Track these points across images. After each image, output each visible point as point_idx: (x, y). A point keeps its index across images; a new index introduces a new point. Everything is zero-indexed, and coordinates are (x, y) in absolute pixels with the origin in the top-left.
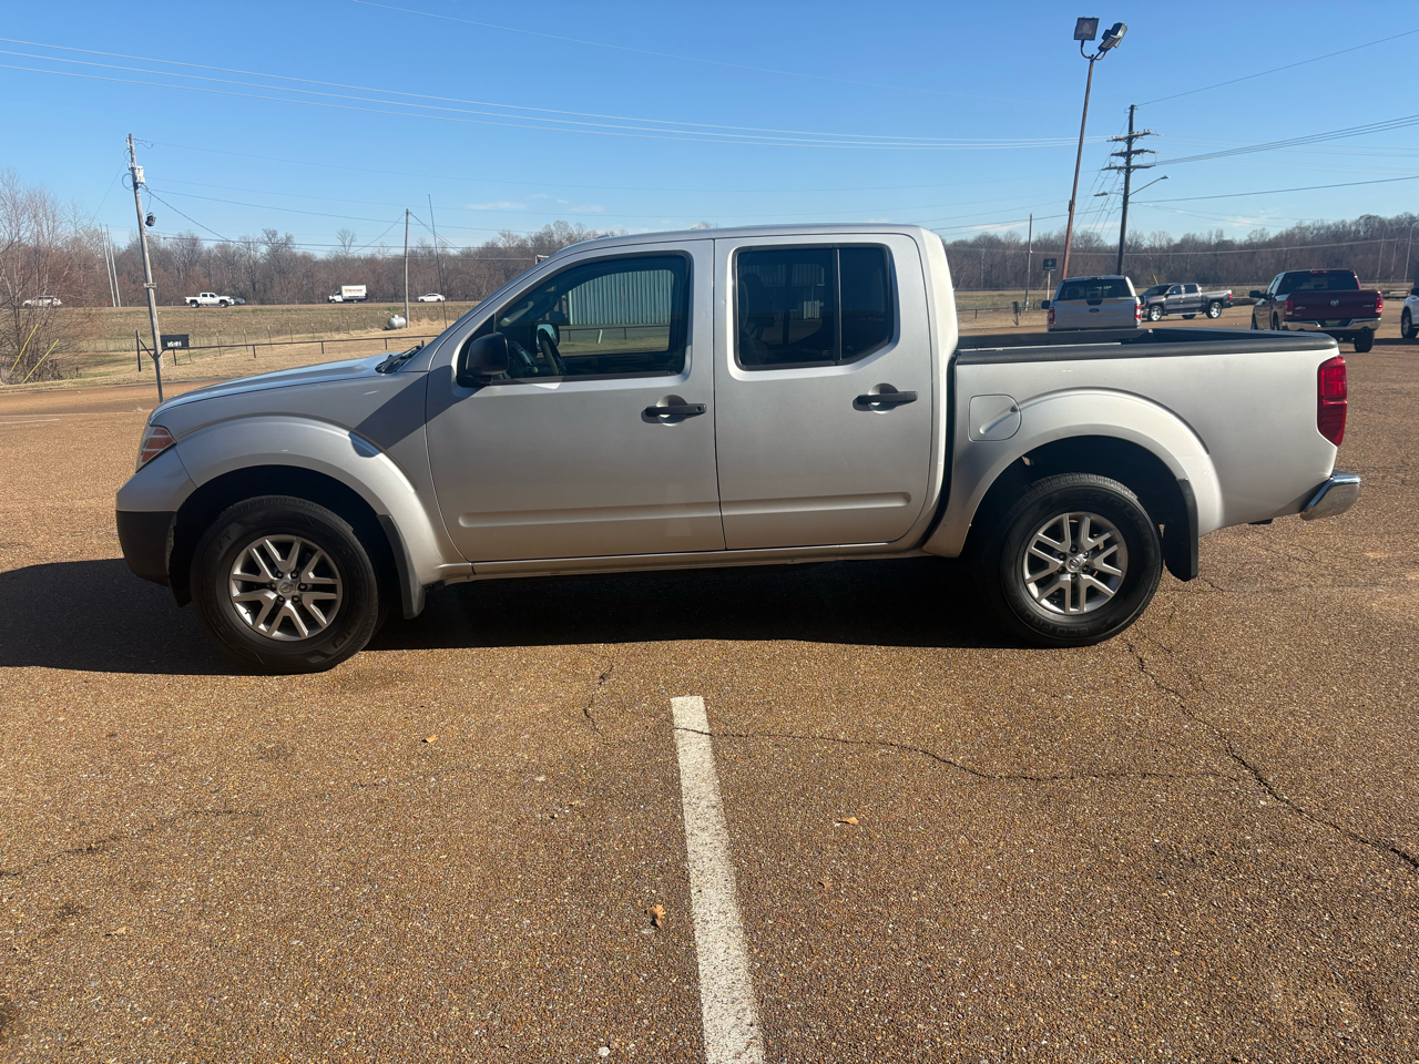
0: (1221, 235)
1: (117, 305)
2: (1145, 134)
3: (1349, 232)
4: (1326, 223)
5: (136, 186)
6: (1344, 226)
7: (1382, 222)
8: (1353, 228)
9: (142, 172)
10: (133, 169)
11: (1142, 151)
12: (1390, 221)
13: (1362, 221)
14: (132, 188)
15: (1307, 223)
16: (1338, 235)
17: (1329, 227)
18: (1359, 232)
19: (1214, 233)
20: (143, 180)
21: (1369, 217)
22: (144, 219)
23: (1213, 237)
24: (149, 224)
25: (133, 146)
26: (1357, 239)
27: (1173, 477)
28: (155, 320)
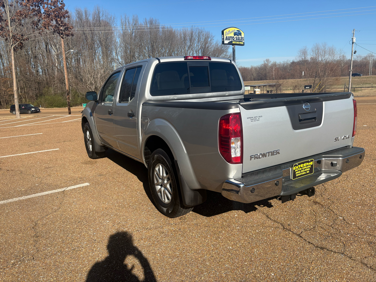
1: (370, 75)
5: (353, 43)
9: (355, 39)
10: (353, 39)
14: (352, 44)
20: (355, 41)
22: (353, 52)
24: (354, 53)
25: (354, 32)
27: (174, 159)
28: (351, 80)
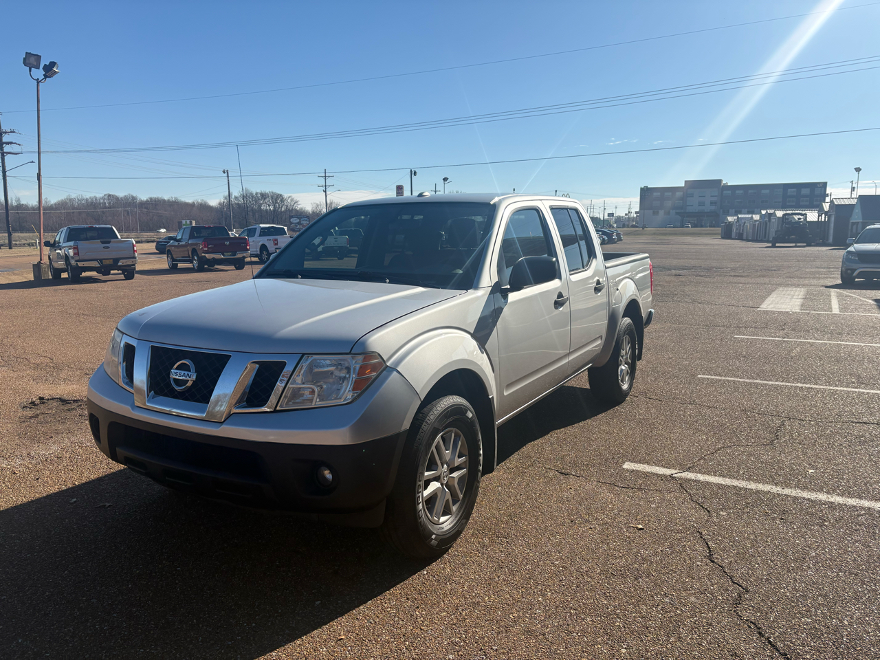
0: (19, 200)
2: (11, 132)
3: (100, 203)
4: (85, 197)
6: (96, 200)
7: (117, 198)
8: (102, 201)
11: (11, 143)
12: (121, 198)
13: (106, 197)
15: (73, 196)
16: (92, 204)
17: (87, 200)
18: (105, 204)
19: (14, 199)
21: (110, 196)
23: (14, 201)
26: (105, 208)
